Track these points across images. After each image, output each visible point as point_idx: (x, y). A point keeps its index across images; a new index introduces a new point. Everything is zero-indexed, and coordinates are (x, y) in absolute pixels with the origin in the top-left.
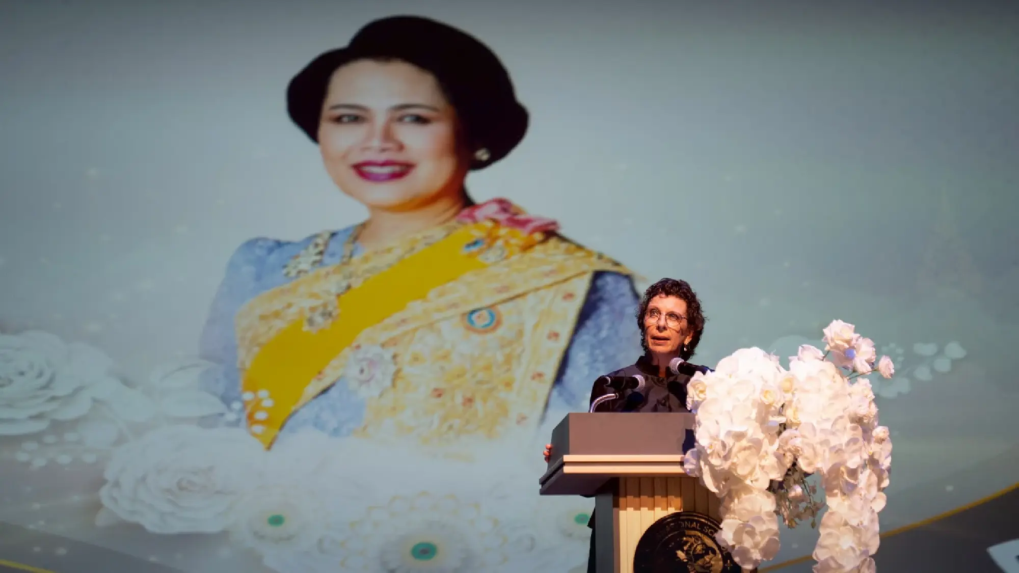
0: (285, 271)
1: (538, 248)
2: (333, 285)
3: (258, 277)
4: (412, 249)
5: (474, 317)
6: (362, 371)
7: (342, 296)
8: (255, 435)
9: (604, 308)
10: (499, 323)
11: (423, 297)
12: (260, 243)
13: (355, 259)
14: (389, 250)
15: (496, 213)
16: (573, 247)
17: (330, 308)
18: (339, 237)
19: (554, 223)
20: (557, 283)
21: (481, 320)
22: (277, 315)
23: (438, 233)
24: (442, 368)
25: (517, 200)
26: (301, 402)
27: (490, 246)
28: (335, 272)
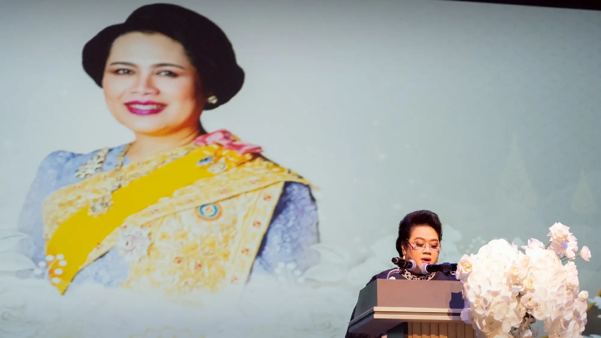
0: (77, 174)
1: (248, 164)
2: (109, 184)
3: (59, 178)
4: (163, 162)
5: (204, 209)
6: (127, 244)
7: (115, 192)
8: (54, 284)
9: (291, 207)
10: (220, 214)
11: (169, 195)
12: (61, 154)
13: (125, 167)
14: (148, 162)
15: (220, 139)
16: (271, 165)
17: (106, 201)
18: (114, 152)
19: (259, 148)
20: (260, 188)
21: (208, 212)
22: (70, 203)
23: (181, 152)
24: (182, 243)
25: (235, 131)
26: (86, 264)
27: (216, 162)
28: (110, 176)
